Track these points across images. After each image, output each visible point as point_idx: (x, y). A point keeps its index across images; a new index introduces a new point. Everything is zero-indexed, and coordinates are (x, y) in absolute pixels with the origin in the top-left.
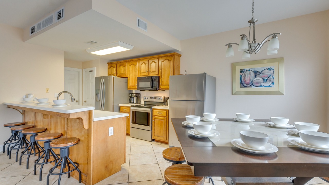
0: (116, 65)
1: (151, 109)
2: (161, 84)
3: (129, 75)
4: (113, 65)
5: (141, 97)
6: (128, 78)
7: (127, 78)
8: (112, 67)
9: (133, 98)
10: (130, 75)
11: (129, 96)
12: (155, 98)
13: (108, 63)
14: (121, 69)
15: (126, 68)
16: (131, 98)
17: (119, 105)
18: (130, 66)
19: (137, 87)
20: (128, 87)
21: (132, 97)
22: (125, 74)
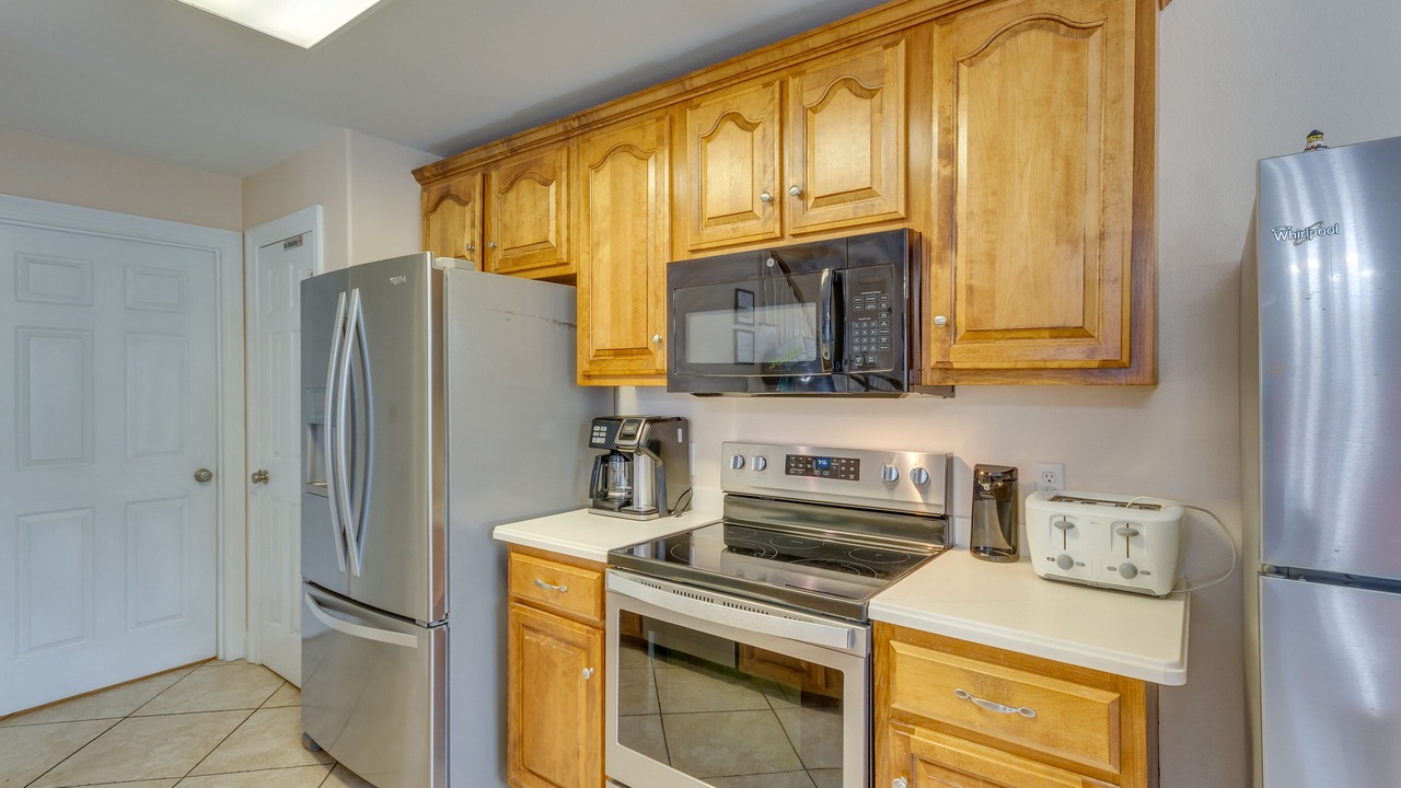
0: (479, 178)
1: (862, 632)
2: (951, 325)
3: (584, 257)
4: (459, 183)
5: (694, 448)
6: (583, 282)
7: (570, 280)
8: (448, 203)
9: (628, 458)
10: (594, 248)
11: (592, 445)
12: (845, 467)
13: (419, 174)
14: (519, 211)
15: (558, 193)
16: (605, 459)
17: (504, 532)
18: (596, 167)
19: (661, 360)
20: (583, 365)
21: (614, 452)
22: (554, 250)
